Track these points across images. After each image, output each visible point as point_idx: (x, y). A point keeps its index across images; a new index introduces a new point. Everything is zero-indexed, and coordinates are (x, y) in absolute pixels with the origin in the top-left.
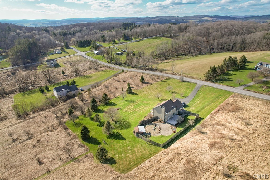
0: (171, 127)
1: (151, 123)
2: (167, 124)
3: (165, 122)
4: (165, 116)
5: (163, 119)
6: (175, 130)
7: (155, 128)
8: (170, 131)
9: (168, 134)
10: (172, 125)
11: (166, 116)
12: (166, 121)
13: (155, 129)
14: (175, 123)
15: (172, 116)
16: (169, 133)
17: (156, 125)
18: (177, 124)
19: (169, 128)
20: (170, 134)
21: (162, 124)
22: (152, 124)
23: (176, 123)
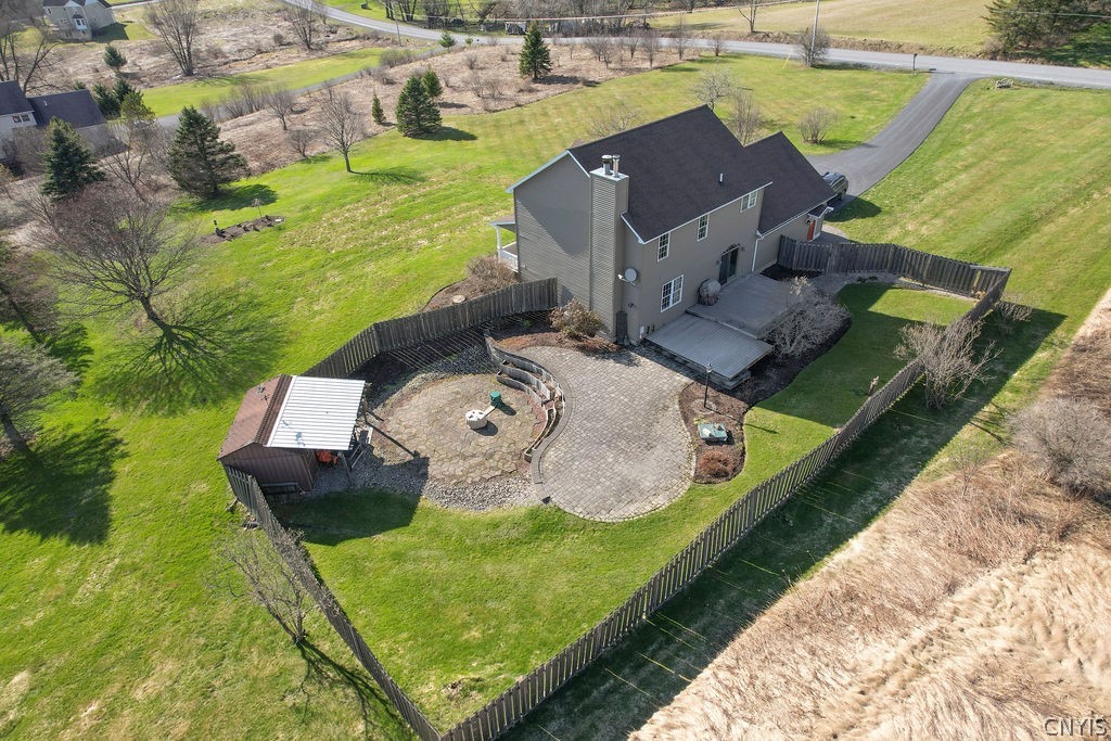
0: (685, 398)
1: (475, 350)
2: (648, 366)
3: (622, 347)
4: (621, 267)
5: (605, 311)
6: (730, 440)
7: (499, 404)
8: (659, 450)
9: (627, 490)
10: (699, 376)
11: (631, 275)
12: (637, 331)
13: (498, 417)
14: (731, 355)
15: (713, 287)
16: (647, 484)
17: (520, 375)
18: (757, 369)
19: (657, 407)
20: (661, 501)
21: (592, 363)
22: (482, 364)
23: (753, 352)
